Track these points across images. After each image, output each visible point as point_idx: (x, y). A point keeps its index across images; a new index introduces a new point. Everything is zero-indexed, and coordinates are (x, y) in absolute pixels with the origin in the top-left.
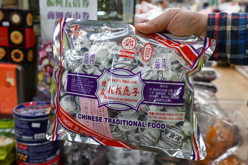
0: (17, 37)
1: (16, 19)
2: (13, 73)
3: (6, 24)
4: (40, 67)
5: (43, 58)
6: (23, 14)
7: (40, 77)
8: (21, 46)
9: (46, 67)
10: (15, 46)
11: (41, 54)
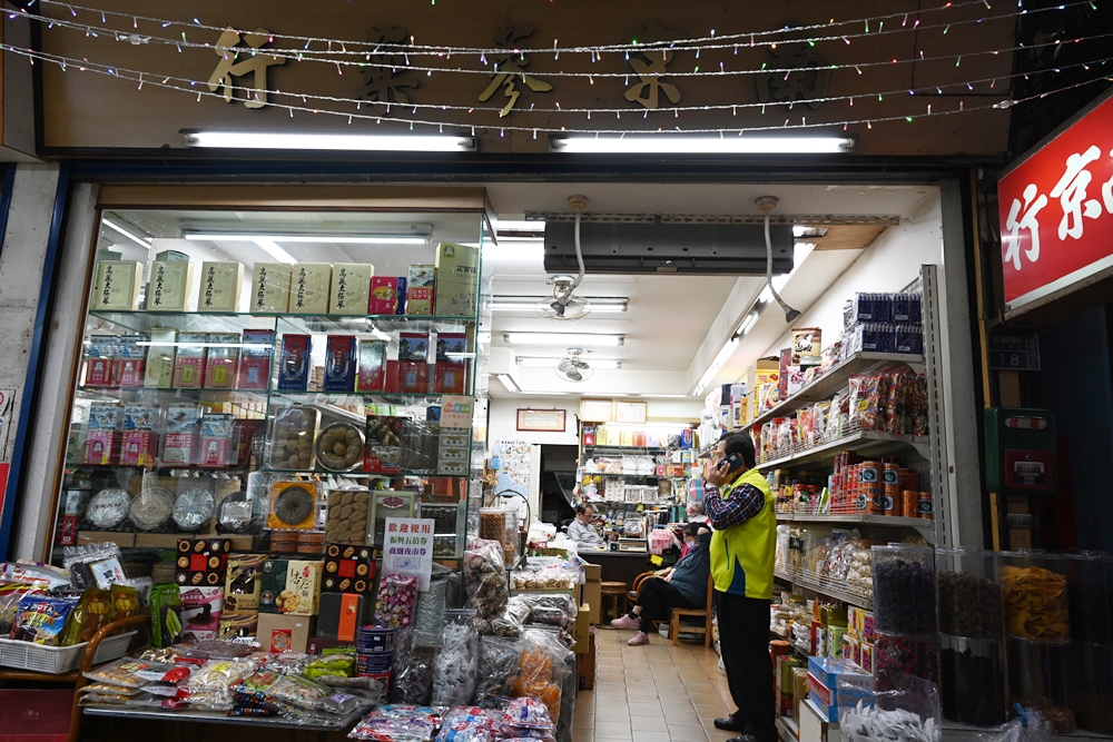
0: (362, 570)
1: (364, 554)
2: (356, 601)
3: (355, 558)
4: (379, 596)
5: (383, 589)
6: (370, 550)
7: (378, 605)
8: (364, 578)
9: (384, 596)
10: (359, 577)
11: (382, 585)
